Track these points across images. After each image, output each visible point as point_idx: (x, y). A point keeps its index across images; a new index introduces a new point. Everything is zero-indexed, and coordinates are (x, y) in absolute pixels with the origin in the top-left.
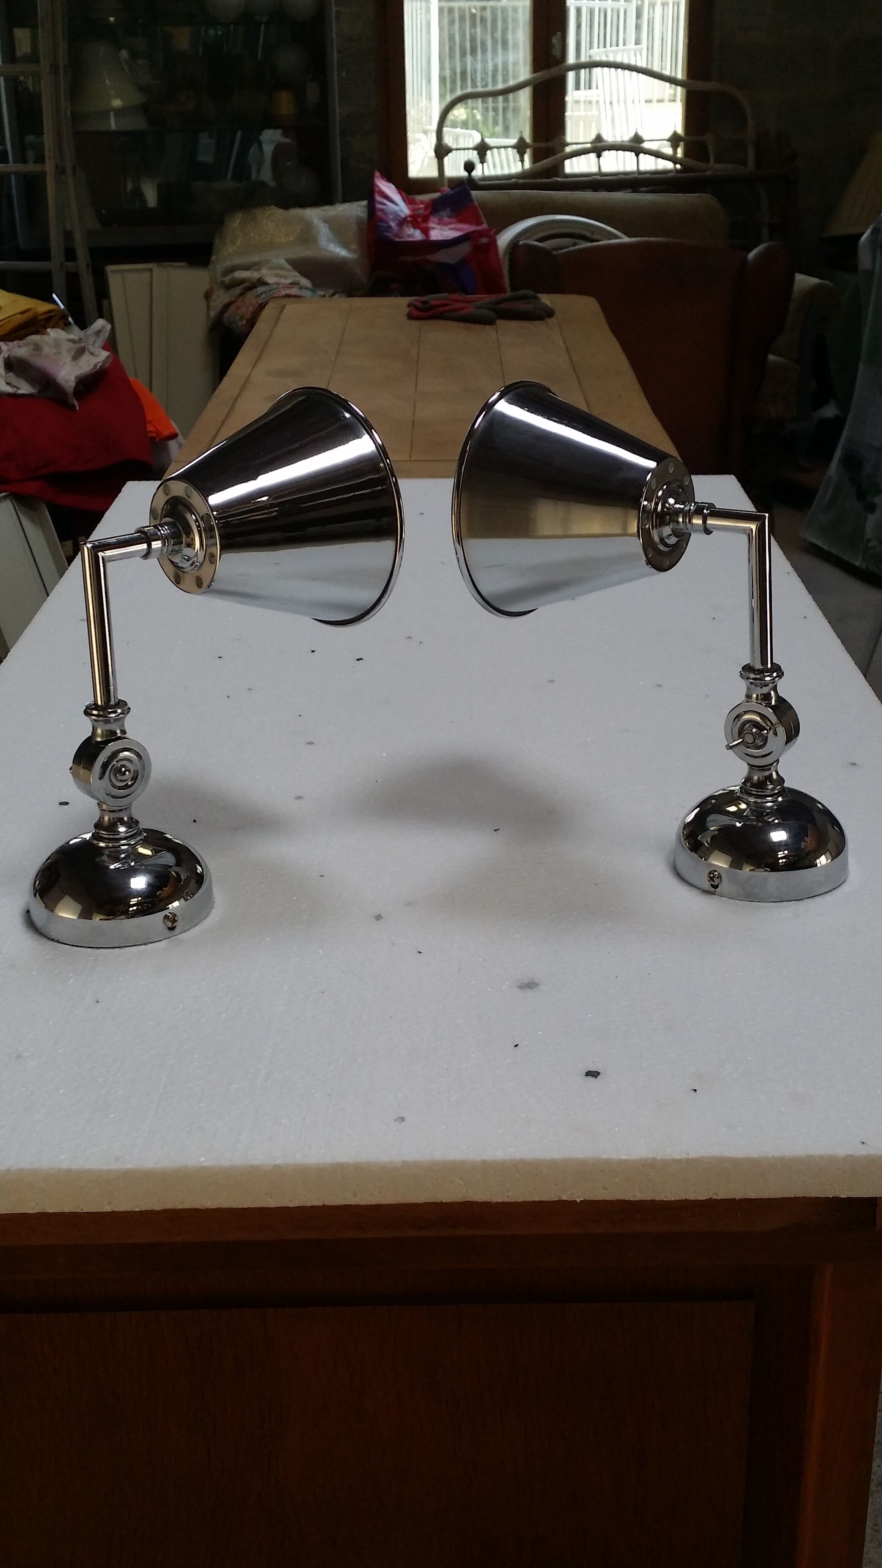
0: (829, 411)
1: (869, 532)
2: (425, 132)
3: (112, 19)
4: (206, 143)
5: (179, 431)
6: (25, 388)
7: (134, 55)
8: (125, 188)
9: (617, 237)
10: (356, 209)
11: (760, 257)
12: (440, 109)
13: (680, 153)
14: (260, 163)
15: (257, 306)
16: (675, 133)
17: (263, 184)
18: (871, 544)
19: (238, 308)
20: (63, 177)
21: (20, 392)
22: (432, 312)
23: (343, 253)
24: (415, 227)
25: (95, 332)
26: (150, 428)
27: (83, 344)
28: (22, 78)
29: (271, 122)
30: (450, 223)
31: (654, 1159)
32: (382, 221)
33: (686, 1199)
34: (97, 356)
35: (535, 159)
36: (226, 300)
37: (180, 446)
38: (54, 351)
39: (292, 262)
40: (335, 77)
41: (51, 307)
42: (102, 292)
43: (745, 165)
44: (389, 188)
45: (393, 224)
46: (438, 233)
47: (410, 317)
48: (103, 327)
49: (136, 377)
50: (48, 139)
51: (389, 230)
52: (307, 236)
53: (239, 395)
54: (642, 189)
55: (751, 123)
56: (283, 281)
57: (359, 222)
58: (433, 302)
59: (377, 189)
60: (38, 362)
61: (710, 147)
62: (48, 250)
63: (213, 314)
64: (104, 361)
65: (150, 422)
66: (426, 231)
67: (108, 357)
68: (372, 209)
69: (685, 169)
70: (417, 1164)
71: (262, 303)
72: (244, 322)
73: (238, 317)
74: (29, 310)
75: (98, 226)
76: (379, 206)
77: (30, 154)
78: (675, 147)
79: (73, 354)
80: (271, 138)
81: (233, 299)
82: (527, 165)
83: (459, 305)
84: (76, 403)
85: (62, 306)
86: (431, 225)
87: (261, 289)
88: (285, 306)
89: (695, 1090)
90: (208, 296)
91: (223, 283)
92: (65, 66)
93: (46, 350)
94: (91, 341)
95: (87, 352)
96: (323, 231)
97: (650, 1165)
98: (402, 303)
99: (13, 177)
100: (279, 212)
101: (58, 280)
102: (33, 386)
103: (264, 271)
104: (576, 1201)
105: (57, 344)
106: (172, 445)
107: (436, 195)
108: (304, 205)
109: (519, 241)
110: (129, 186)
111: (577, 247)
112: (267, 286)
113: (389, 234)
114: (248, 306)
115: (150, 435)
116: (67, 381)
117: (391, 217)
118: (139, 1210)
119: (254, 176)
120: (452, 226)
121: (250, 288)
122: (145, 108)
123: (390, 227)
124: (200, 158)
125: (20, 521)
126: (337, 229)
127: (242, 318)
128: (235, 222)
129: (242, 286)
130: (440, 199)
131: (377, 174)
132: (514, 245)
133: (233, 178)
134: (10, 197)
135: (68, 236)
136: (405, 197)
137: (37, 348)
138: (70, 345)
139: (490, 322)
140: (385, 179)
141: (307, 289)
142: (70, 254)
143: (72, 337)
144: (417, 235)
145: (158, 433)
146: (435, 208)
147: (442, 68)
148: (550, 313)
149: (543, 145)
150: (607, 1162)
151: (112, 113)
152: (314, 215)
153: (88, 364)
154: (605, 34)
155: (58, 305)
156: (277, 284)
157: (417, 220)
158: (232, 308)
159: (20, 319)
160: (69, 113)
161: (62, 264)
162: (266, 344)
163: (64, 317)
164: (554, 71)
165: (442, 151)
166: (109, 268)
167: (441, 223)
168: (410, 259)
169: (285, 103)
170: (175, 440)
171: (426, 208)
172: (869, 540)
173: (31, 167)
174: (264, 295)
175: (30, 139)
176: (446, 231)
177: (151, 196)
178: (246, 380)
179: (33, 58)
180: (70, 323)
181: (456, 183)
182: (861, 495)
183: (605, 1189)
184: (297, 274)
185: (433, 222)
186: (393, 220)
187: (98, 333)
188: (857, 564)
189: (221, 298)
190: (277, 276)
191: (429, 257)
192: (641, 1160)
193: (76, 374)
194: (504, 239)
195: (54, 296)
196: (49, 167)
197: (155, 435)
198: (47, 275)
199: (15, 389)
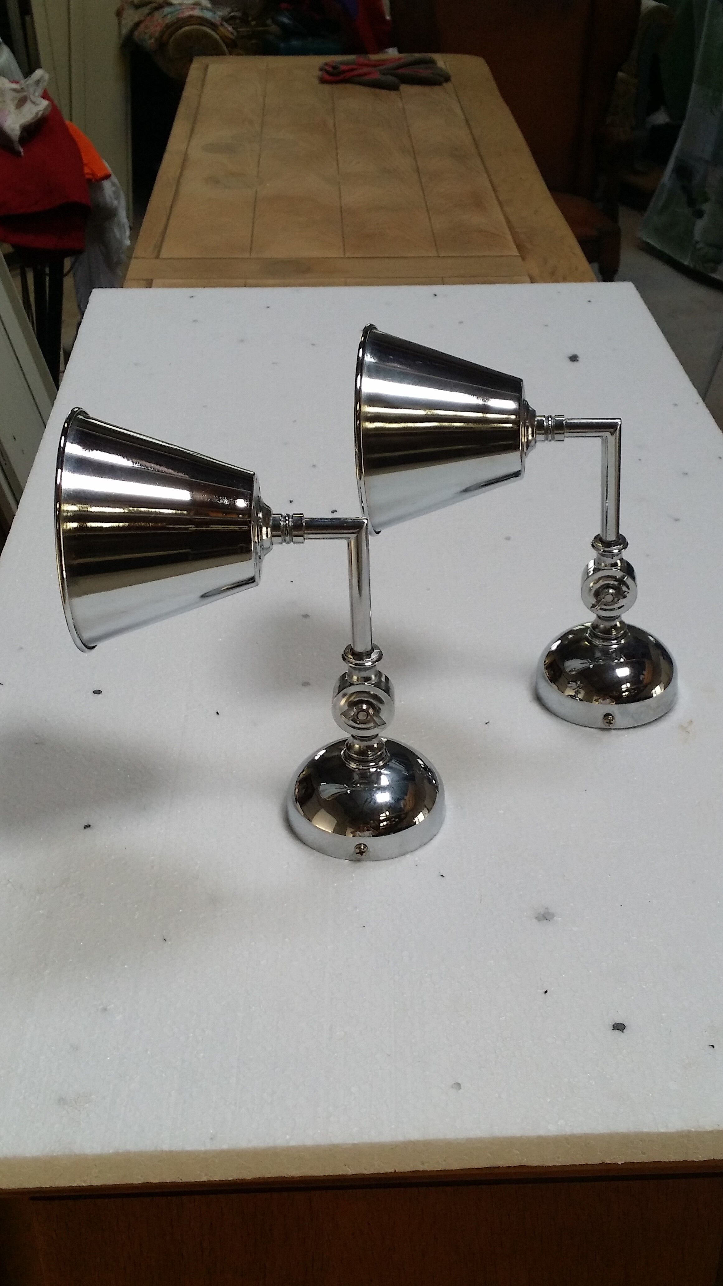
0: (661, 118)
1: (697, 235)
5: (111, 172)
15: (164, 25)
18: (698, 246)
19: (146, 27)
22: (341, 77)
25: (35, 82)
26: (86, 170)
27: (25, 94)
31: (689, 1131)
33: (714, 1159)
34: (37, 105)
36: (136, 19)
37: (114, 185)
47: (323, 81)
48: (42, 77)
49: (71, 120)
53: (181, 175)
63: (124, 31)
64: (45, 110)
65: (86, 165)
67: (48, 106)
70: (480, 1140)
72: (153, 41)
73: (146, 36)
79: (16, 103)
81: (143, 18)
83: (365, 70)
84: (21, 150)
87: (167, 10)
89: (713, 1046)
90: (119, 14)
94: (31, 91)
95: (29, 102)
97: (685, 1137)
98: (314, 63)
104: (618, 1163)
106: (106, 184)
112: (172, 7)
114: (156, 27)
115: (87, 176)
116: (13, 130)
118: (232, 1179)
127: (151, 37)
129: (149, 7)
138: (14, 94)
139: (395, 88)
141: (207, 9)
143: (16, 86)
145: (93, 174)
148: (446, 78)
150: (648, 1134)
153: (30, 113)
158: (142, 27)
170: (108, 180)
172: (697, 242)
174: (169, 17)
182: (691, 202)
183: (643, 1153)
187: (38, 82)
188: (686, 263)
189: (131, 17)
192: (677, 1132)
193: (20, 123)
197: (92, 177)
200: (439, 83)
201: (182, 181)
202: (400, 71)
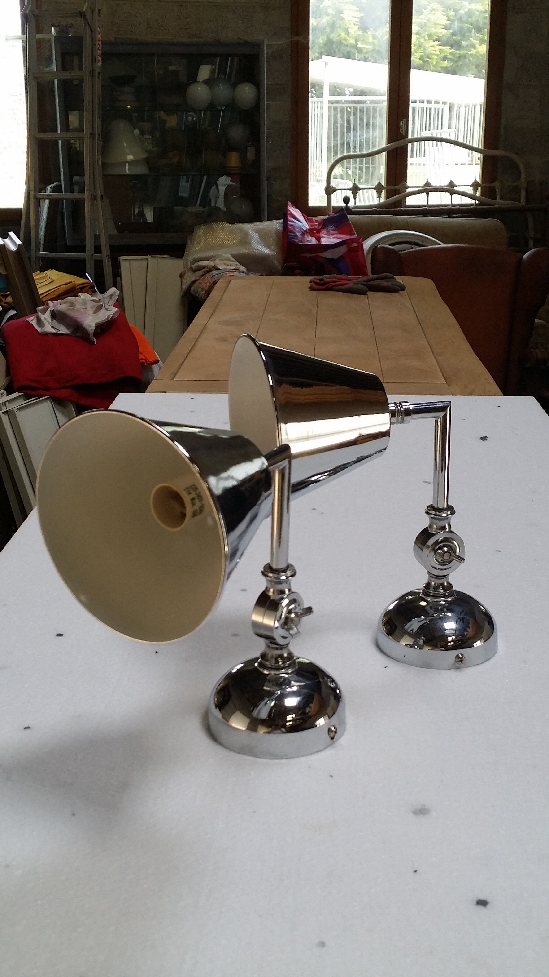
2: (318, 181)
3: (129, 106)
4: (184, 186)
5: (159, 359)
6: (63, 330)
7: (142, 133)
8: (134, 211)
9: (439, 244)
10: (276, 225)
11: (530, 257)
12: (327, 168)
13: (478, 194)
14: (217, 197)
15: (212, 282)
16: (476, 181)
17: (219, 209)
19: (200, 283)
20: (95, 201)
21: (59, 332)
22: (325, 286)
23: (267, 251)
24: (312, 236)
25: (109, 296)
26: (141, 357)
27: (102, 303)
28: (72, 141)
29: (224, 171)
30: (334, 234)
32: (291, 231)
34: (110, 311)
35: (387, 197)
36: (193, 279)
37: (160, 368)
38: (83, 307)
39: (234, 256)
40: (265, 144)
41: (85, 281)
42: (117, 272)
43: (520, 202)
44: (297, 212)
45: (298, 234)
46: (327, 240)
47: (312, 289)
48: (115, 293)
50: (87, 178)
51: (295, 237)
52: (245, 240)
53: (199, 337)
54: (453, 216)
55: (523, 176)
56: (229, 267)
57: (277, 232)
58: (327, 280)
59: (289, 213)
60: (72, 314)
61: (497, 190)
62: (84, 246)
63: (184, 287)
64: (115, 314)
65: (141, 353)
66: (318, 239)
67: (117, 311)
68: (285, 225)
69: (481, 204)
71: (215, 281)
72: (204, 292)
73: (200, 290)
74: (71, 282)
75: (115, 232)
76: (290, 223)
77: (76, 188)
78: (475, 190)
79: (94, 309)
80: (224, 181)
81: (198, 278)
82: (382, 200)
83: (343, 282)
84: (95, 340)
85: (92, 281)
86: (322, 235)
87: (215, 272)
88: (231, 281)
90: (182, 276)
91: (191, 268)
92: (99, 135)
93: (78, 306)
94: (107, 301)
95: (103, 308)
96: (255, 237)
98: (307, 280)
99: (64, 201)
100: (228, 225)
101: (90, 265)
102: (68, 329)
103: (217, 261)
105: (85, 302)
106: (155, 367)
107: (326, 217)
108: (243, 222)
109: (378, 245)
110: (137, 211)
111: (413, 250)
112: (219, 271)
113: (296, 241)
114: (206, 283)
115: (141, 361)
116: (90, 326)
117: (297, 230)
119: (213, 205)
120: (335, 236)
121: (208, 272)
122: (147, 161)
123: (297, 236)
124: (180, 194)
125: (55, 414)
126: (263, 236)
127: (202, 289)
128: (200, 232)
129: (203, 270)
130: (327, 219)
131: (290, 203)
132: (374, 248)
133: (200, 205)
134: (62, 213)
135: (97, 238)
136: (306, 218)
137: (72, 305)
138: (93, 303)
139: (363, 293)
140: (294, 207)
141: (243, 272)
142: (98, 249)
143: (94, 298)
144: (314, 241)
146: (324, 224)
147: (329, 143)
148: (403, 288)
149: (393, 187)
151: (127, 164)
152: (249, 227)
153: (103, 316)
154: (430, 124)
155: (90, 280)
156: (224, 269)
157: (312, 232)
158: (197, 283)
159: (65, 288)
160: (100, 163)
161: (92, 255)
162: (218, 304)
163: (92, 287)
164: (401, 143)
165: (329, 191)
166: (121, 258)
167: (328, 234)
168: (309, 255)
169: (234, 160)
170: (157, 364)
171: (319, 225)
173: (76, 195)
174: (216, 276)
175: (76, 178)
176: (331, 239)
177: (149, 216)
178: (204, 327)
179: (80, 130)
180: (96, 291)
181: (338, 210)
184: (238, 264)
185: (324, 233)
186: (298, 232)
187: (111, 296)
189: (190, 277)
190: (225, 264)
191: (320, 254)
193: (96, 322)
194: (368, 244)
195: (87, 274)
196: (87, 195)
197: (145, 361)
198: (83, 262)
199: (57, 330)
200: (397, 291)
201: (199, 340)
202: (371, 283)
